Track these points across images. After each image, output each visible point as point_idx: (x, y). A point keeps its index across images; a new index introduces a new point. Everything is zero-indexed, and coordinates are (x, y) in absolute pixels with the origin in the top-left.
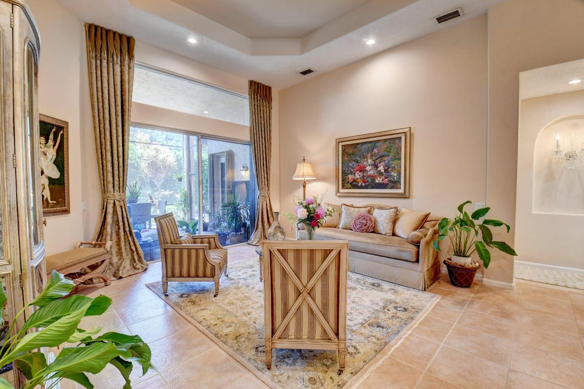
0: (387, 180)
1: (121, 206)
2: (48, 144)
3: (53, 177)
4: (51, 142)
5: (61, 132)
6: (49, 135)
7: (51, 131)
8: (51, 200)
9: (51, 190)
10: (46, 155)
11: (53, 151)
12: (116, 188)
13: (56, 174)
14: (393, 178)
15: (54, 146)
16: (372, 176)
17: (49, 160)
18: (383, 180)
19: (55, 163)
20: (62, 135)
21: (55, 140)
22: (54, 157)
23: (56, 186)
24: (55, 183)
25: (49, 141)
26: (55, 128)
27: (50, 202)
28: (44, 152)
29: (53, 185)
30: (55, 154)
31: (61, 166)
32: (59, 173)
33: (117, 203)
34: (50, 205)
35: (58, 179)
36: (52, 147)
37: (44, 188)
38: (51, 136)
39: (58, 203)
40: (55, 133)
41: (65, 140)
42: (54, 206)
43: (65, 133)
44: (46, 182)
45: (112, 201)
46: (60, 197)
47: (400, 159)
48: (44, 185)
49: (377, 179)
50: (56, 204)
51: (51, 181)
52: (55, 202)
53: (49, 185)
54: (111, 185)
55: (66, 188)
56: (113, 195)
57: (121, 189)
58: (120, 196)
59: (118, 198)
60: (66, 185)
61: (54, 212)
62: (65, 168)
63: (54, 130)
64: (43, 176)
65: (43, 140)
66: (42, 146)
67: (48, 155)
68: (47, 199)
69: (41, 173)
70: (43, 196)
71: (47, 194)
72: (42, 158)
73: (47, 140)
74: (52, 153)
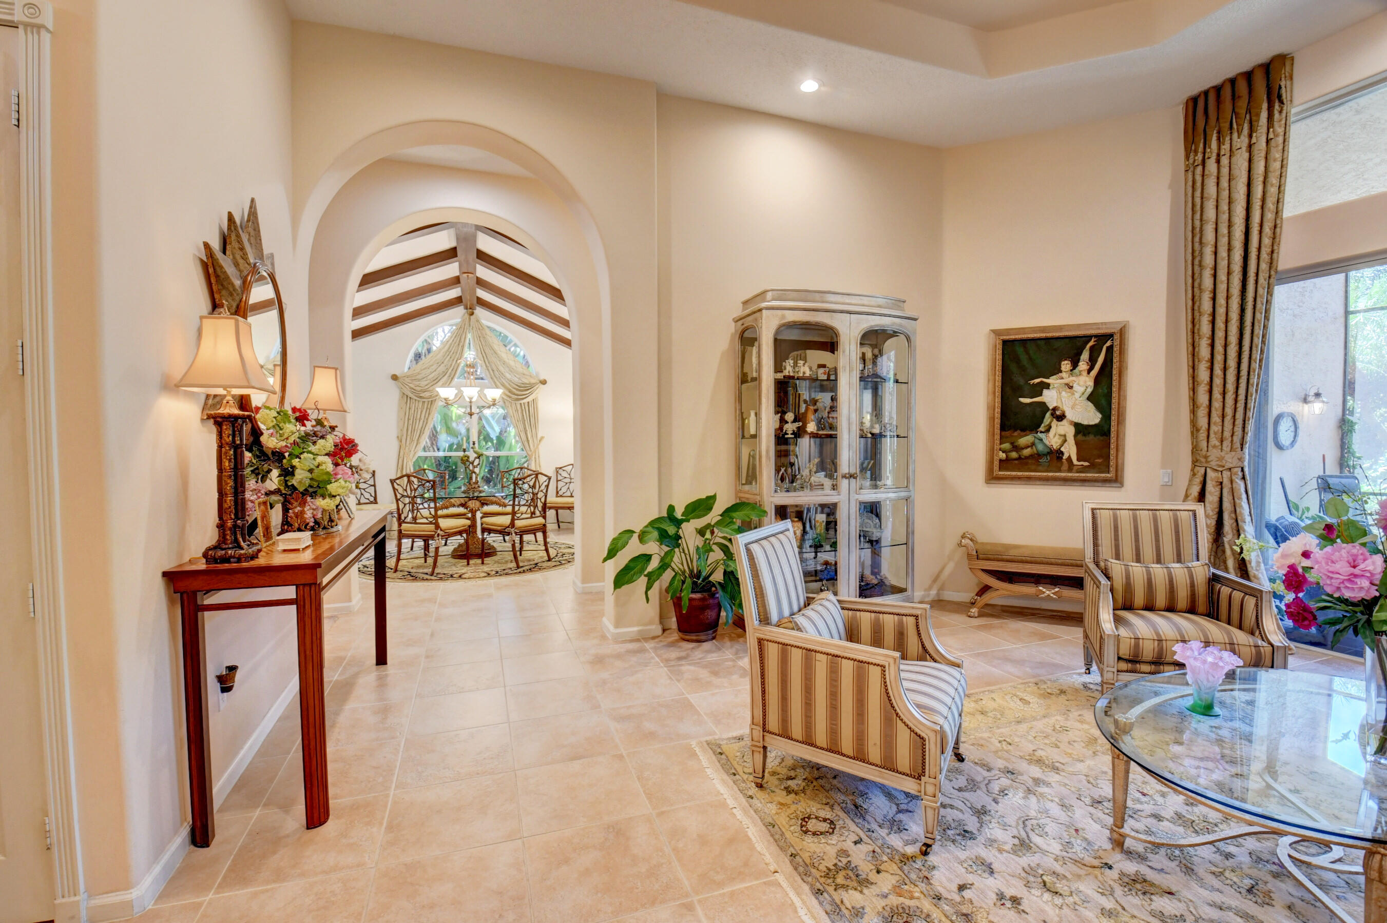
1: (1221, 483)
2: (1076, 371)
3: (1085, 423)
4: (1083, 366)
5: (1109, 344)
6: (1080, 354)
7: (1084, 348)
8: (1078, 460)
9: (1077, 444)
10: (1071, 387)
11: (1087, 379)
12: (1214, 441)
13: (1092, 417)
15: (1089, 371)
17: (1077, 395)
19: (1089, 399)
20: (1109, 349)
21: (1092, 361)
22: (1090, 390)
23: (1091, 437)
24: (1089, 433)
25: (1080, 364)
26: (1093, 340)
27: (1075, 462)
28: (1067, 385)
29: (1084, 435)
30: (1091, 384)
31: (1103, 402)
32: (1100, 416)
33: (1211, 474)
34: (1075, 468)
35: (1095, 425)
36: (1085, 373)
37: (1065, 441)
38: (1085, 355)
39: (1092, 467)
40: (1092, 348)
42: (1083, 470)
44: (1070, 431)
45: (1202, 470)
46: (1099, 457)
48: (1065, 436)
50: (1087, 467)
51: (1080, 429)
52: (1086, 464)
53: (1075, 436)
54: (1202, 435)
55: (1113, 440)
56: (1206, 457)
57: (1227, 444)
58: (1221, 459)
59: (1213, 464)
60: (1113, 435)
61: (1084, 482)
62: (1114, 406)
63: (1091, 343)
64: (1064, 422)
65: (1066, 365)
66: (1064, 375)
67: (1076, 387)
68: (1069, 458)
69: (1061, 418)
70: (1062, 453)
71: (1070, 450)
72: (1064, 393)
73: (1075, 365)
74: (1084, 382)
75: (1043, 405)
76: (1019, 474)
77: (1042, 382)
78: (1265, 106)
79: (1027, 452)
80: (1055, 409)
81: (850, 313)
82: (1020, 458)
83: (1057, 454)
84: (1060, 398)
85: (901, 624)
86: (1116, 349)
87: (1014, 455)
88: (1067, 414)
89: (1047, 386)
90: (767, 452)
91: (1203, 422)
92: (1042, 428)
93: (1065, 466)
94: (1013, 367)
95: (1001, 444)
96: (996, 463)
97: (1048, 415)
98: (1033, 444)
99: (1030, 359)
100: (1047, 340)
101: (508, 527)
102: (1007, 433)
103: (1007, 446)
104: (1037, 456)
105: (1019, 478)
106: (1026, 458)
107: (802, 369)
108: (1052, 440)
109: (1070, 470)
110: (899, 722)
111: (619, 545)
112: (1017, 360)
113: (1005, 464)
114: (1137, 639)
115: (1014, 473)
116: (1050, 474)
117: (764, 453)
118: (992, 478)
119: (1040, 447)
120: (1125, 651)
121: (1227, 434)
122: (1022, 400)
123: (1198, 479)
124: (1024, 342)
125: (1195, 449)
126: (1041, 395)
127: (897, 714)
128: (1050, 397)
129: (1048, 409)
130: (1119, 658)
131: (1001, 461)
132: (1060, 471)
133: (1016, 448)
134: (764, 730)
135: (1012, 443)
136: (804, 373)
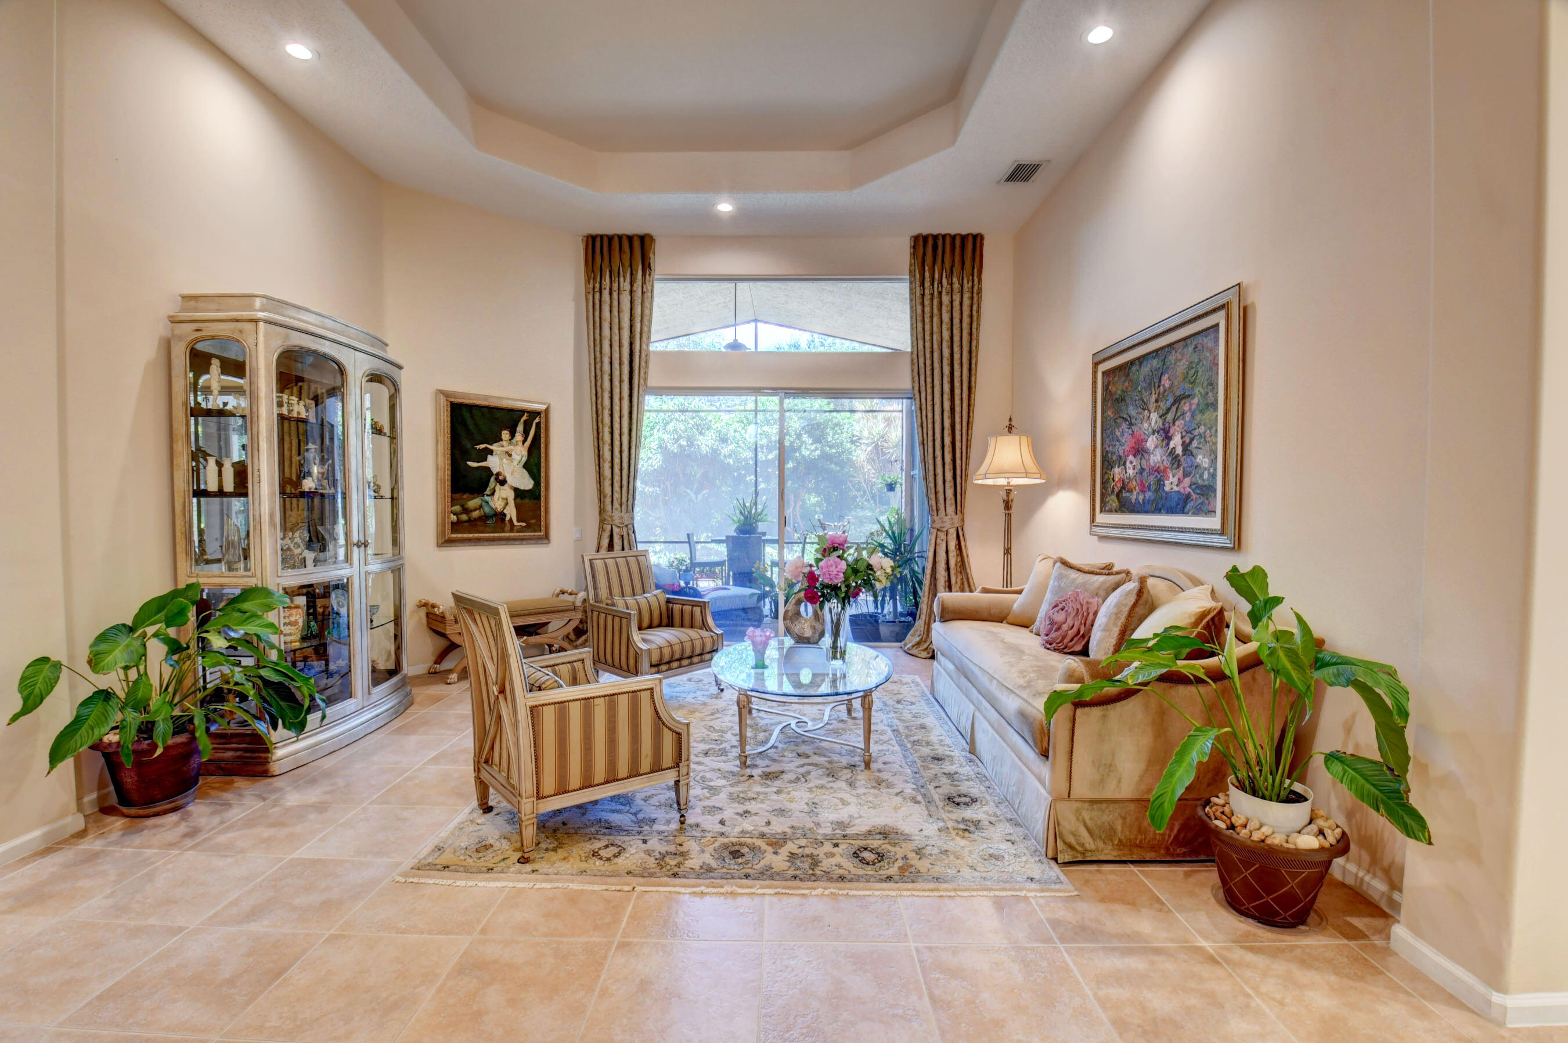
0: (1187, 481)
1: (622, 536)
2: (514, 441)
3: (522, 488)
4: (519, 437)
5: (537, 420)
6: (516, 426)
7: (519, 421)
8: (518, 521)
9: (517, 506)
10: (510, 455)
11: (522, 449)
12: (616, 505)
13: (526, 483)
14: (1201, 476)
15: (524, 442)
16: (1158, 471)
17: (515, 463)
18: (1180, 481)
19: (524, 467)
20: (538, 425)
21: (526, 433)
22: (525, 459)
23: (527, 501)
24: (525, 497)
25: (517, 435)
26: (526, 415)
27: (516, 523)
28: (507, 452)
29: (522, 499)
30: (525, 453)
31: (535, 471)
32: (533, 482)
33: (616, 530)
34: (516, 528)
35: (530, 490)
36: (520, 444)
37: (507, 504)
38: (520, 428)
39: (529, 527)
40: (525, 422)
41: (543, 430)
42: (521, 530)
43: (543, 421)
44: (511, 495)
45: (609, 527)
46: (534, 518)
47: (1214, 406)
48: (507, 499)
49: (1168, 479)
50: (525, 527)
51: (519, 493)
52: (524, 524)
53: (515, 499)
54: (608, 500)
55: (543, 504)
56: (611, 517)
57: (624, 507)
58: (621, 518)
59: (617, 522)
60: (543, 499)
61: (521, 540)
62: (543, 474)
63: (524, 418)
64: (506, 487)
65: (505, 435)
66: (504, 443)
67: (514, 455)
68: (511, 520)
69: (503, 482)
70: (505, 515)
71: (511, 512)
72: (504, 460)
73: (513, 435)
74: (520, 452)
75: (488, 470)
76: (471, 535)
77: (486, 448)
78: (640, 266)
79: (475, 514)
80: (498, 474)
81: (355, 349)
82: (469, 521)
83: (500, 516)
84: (502, 464)
85: (574, 669)
86: (543, 426)
87: (464, 517)
88: (509, 479)
89: (491, 452)
90: (272, 516)
91: (608, 490)
92: (488, 492)
93: (508, 527)
94: (461, 431)
95: (452, 506)
96: (448, 526)
97: (492, 479)
98: (481, 507)
99: (476, 425)
100: (492, 409)
102: (457, 496)
103: (457, 508)
104: (484, 518)
105: (469, 540)
106: (475, 520)
107: (296, 408)
108: (497, 503)
109: (512, 530)
110: (665, 728)
112: (464, 424)
113: (456, 526)
114: (660, 648)
115: (465, 535)
116: (497, 535)
117: (265, 518)
118: (445, 542)
119: (487, 510)
121: (624, 499)
122: (469, 463)
123: (607, 534)
124: (471, 407)
125: (602, 511)
126: (485, 460)
127: (663, 723)
128: (493, 463)
129: (492, 474)
130: (652, 666)
131: (453, 524)
132: (503, 531)
133: (466, 511)
134: (539, 798)
135: (462, 506)
136: (298, 413)
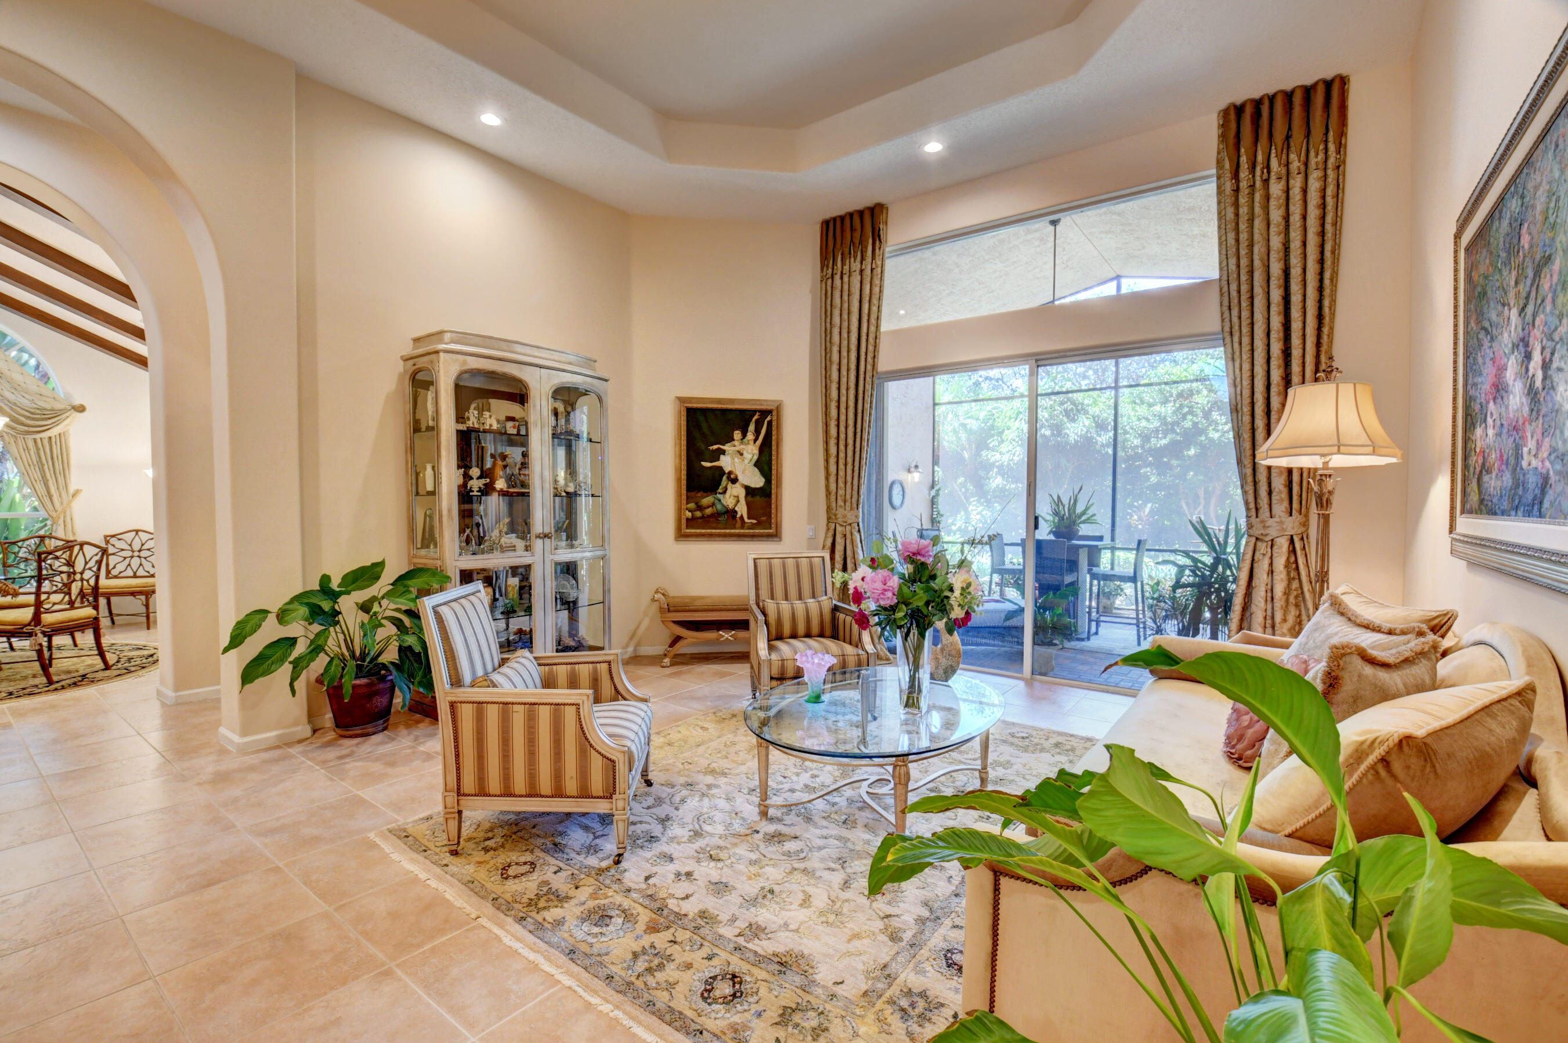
1: (845, 535)
2: (745, 440)
3: (753, 486)
4: (750, 436)
5: (769, 418)
6: (748, 425)
7: (751, 419)
8: (749, 518)
9: (747, 504)
10: (742, 454)
11: (754, 447)
12: (840, 503)
13: (757, 481)
15: (755, 441)
17: (746, 461)
19: (756, 465)
20: (770, 423)
21: (757, 432)
22: (756, 457)
23: (758, 498)
25: (749, 434)
26: (757, 413)
27: (746, 520)
28: (739, 452)
29: (753, 496)
30: (756, 452)
31: (766, 468)
32: (763, 480)
33: (839, 529)
34: (746, 525)
35: (761, 488)
36: (752, 442)
37: (738, 501)
38: (752, 427)
39: (759, 524)
40: (757, 421)
41: (774, 428)
42: (752, 526)
43: (775, 418)
44: (742, 493)
45: (833, 526)
46: (764, 515)
48: (738, 497)
50: (756, 524)
51: (750, 491)
52: (754, 521)
53: (746, 497)
54: (833, 498)
55: (773, 501)
56: (835, 515)
57: (848, 504)
58: (845, 516)
59: (840, 520)
60: (773, 496)
61: (753, 537)
62: (774, 472)
63: (756, 417)
64: (737, 485)
65: (737, 435)
66: (736, 443)
67: (745, 454)
68: (742, 516)
69: (734, 481)
70: (736, 512)
71: (742, 510)
72: (736, 460)
73: (744, 435)
74: (751, 451)
75: (720, 469)
76: (703, 531)
77: (719, 449)
78: (870, 241)
79: (709, 511)
80: (730, 473)
81: (541, 367)
82: (703, 517)
83: (732, 513)
84: (733, 463)
85: (595, 671)
86: (774, 423)
87: (698, 514)
88: (740, 478)
89: (723, 452)
90: (450, 511)
91: (833, 487)
92: (720, 490)
93: (739, 524)
94: (696, 434)
95: (687, 503)
96: (684, 522)
97: (725, 478)
98: (713, 504)
99: (710, 427)
100: (724, 411)
101: (29, 624)
102: (692, 494)
103: (692, 505)
104: (716, 515)
105: (703, 535)
106: (709, 516)
107: (488, 422)
108: (728, 501)
109: (742, 527)
111: (248, 629)
112: (699, 427)
113: (691, 522)
114: (783, 660)
115: (698, 531)
116: (727, 531)
117: (445, 512)
118: (681, 535)
119: (719, 507)
120: (775, 673)
121: (848, 497)
122: (703, 463)
123: (831, 533)
124: (704, 411)
125: (829, 509)
126: (718, 459)
128: (726, 462)
129: (724, 473)
130: (772, 678)
131: (688, 520)
132: (735, 528)
133: (700, 508)
134: (459, 794)
135: (696, 504)
136: (491, 425)
